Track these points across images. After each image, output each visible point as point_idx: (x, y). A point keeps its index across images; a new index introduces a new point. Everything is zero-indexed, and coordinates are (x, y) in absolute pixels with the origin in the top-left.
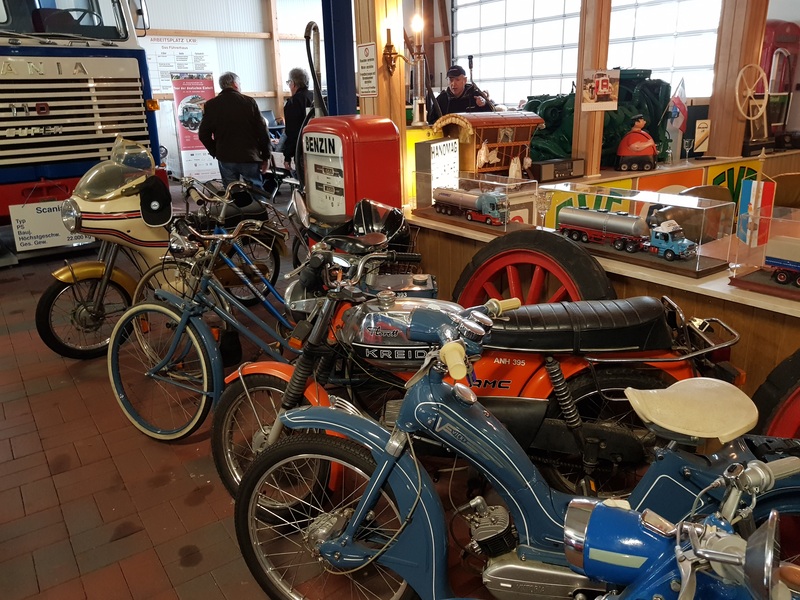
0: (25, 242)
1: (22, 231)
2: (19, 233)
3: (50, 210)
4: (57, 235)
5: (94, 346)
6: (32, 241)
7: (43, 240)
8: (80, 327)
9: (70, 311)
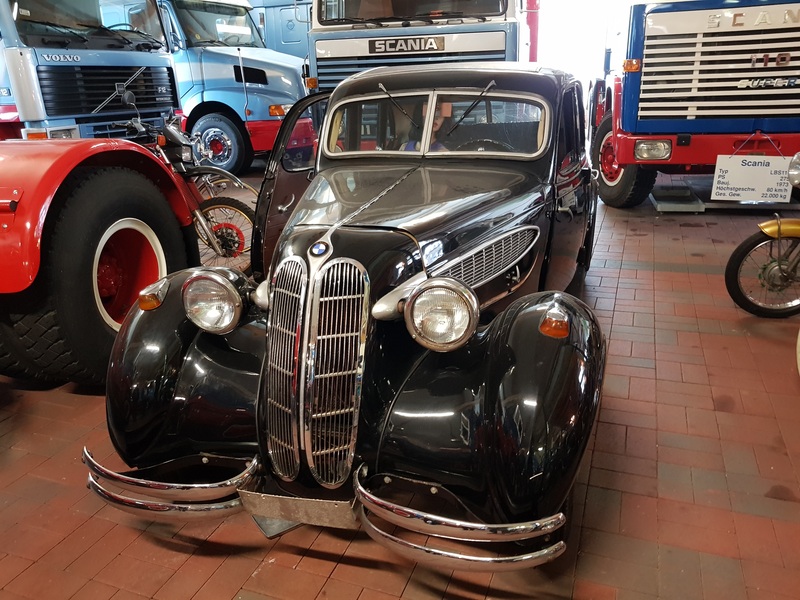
0: (721, 192)
1: (722, 180)
2: (719, 182)
3: (755, 164)
4: (753, 190)
5: (771, 306)
6: (727, 192)
7: (738, 192)
8: (766, 284)
9: (761, 266)
